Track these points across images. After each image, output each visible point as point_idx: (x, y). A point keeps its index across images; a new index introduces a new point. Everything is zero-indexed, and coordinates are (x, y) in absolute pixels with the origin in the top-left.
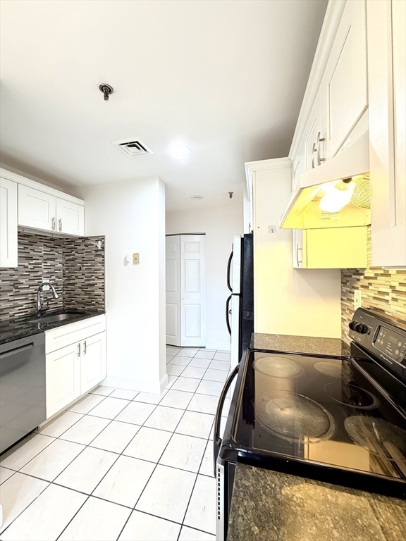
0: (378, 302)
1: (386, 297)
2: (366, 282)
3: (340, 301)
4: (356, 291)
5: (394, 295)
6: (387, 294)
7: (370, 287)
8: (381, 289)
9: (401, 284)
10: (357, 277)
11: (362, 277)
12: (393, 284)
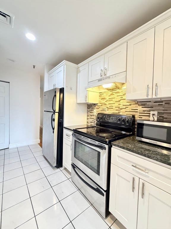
0: (102, 111)
1: (105, 110)
2: (98, 107)
3: (87, 113)
4: (94, 110)
5: (108, 109)
6: (106, 109)
7: (100, 108)
8: (103, 108)
9: (109, 106)
10: (95, 106)
11: (97, 106)
12: (107, 107)
